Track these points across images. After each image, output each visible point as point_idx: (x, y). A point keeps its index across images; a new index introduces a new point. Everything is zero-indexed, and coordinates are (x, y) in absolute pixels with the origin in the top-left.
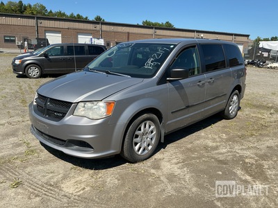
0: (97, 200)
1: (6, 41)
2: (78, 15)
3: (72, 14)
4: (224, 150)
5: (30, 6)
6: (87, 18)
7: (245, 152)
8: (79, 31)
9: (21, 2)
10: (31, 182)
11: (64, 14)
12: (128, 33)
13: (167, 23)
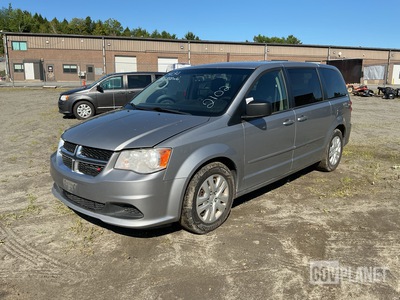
0: (79, 266)
1: (66, 71)
2: (164, 33)
3: (156, 32)
4: (284, 215)
5: (100, 23)
6: (174, 36)
7: (315, 218)
8: (160, 55)
9: (88, 18)
10: (13, 242)
11: (144, 33)
12: (228, 54)
13: (291, 37)
